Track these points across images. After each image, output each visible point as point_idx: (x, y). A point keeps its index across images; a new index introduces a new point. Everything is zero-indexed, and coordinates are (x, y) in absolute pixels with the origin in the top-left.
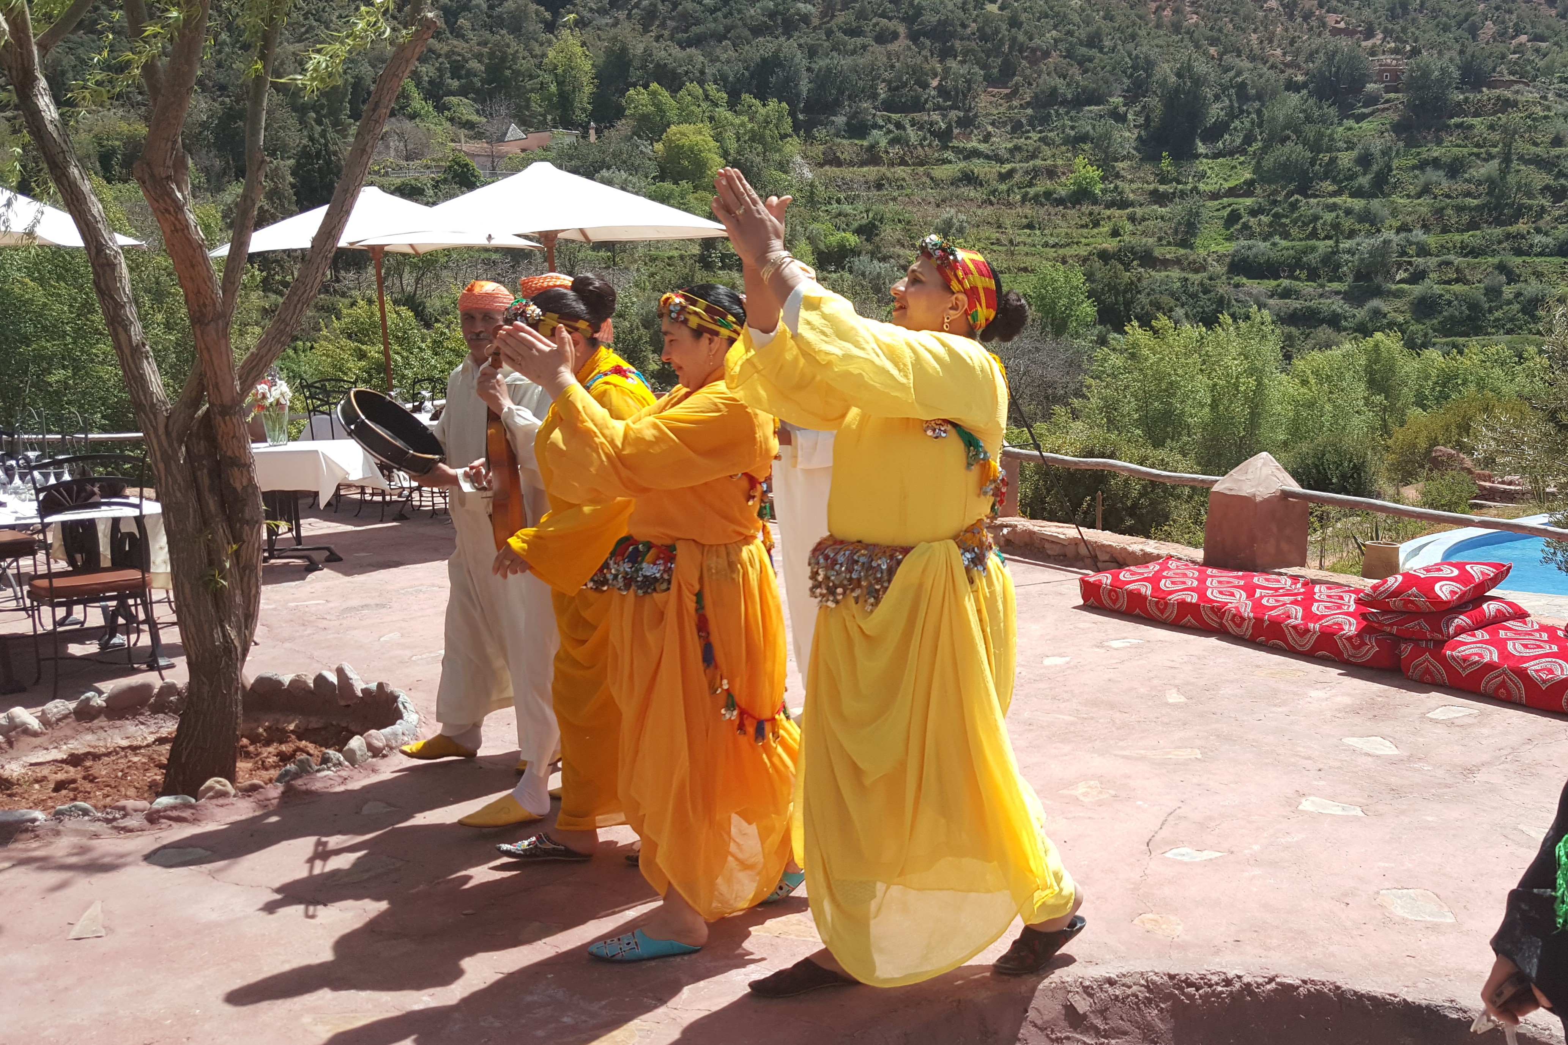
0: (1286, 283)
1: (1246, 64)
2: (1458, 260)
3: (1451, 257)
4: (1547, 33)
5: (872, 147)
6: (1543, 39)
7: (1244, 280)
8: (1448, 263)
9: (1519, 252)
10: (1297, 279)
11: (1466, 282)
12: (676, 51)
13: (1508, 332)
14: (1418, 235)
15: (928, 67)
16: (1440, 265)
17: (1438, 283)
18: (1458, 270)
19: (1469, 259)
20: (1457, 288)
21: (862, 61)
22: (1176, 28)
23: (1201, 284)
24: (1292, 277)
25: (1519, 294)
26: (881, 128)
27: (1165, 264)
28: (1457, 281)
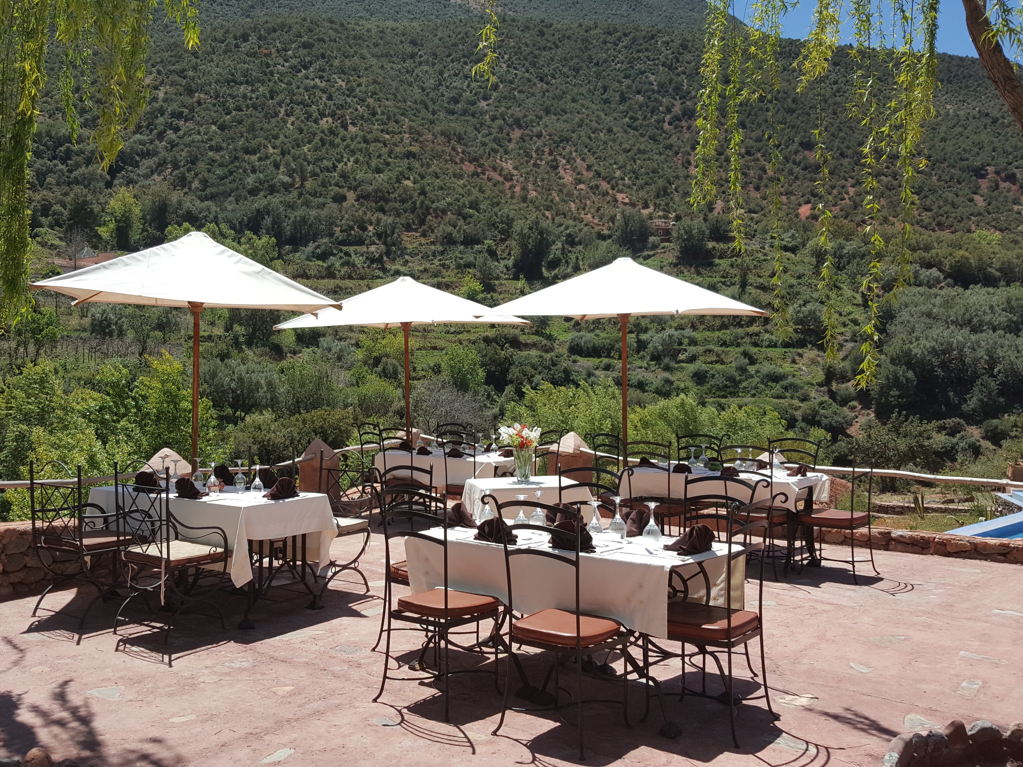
0: (606, 360)
1: (571, 222)
2: (717, 349)
3: (712, 347)
4: (757, 208)
5: (329, 267)
6: (755, 212)
7: (579, 358)
8: (710, 351)
9: (755, 345)
10: (613, 358)
11: (723, 363)
12: (198, 203)
13: (753, 396)
14: (688, 332)
15: (367, 218)
16: (705, 352)
17: (705, 363)
18: (718, 355)
19: (723, 348)
20: (718, 366)
21: (324, 213)
22: (524, 199)
23: (552, 359)
24: (608, 356)
25: (757, 372)
26: (334, 255)
27: (527, 346)
28: (717, 362)
